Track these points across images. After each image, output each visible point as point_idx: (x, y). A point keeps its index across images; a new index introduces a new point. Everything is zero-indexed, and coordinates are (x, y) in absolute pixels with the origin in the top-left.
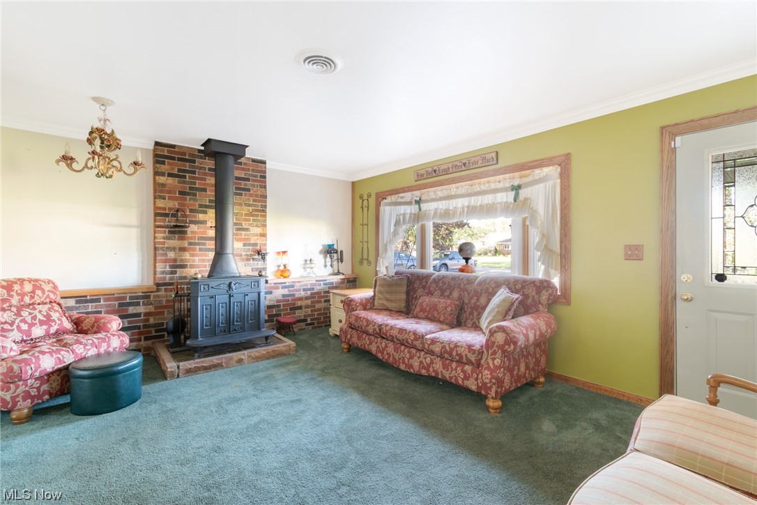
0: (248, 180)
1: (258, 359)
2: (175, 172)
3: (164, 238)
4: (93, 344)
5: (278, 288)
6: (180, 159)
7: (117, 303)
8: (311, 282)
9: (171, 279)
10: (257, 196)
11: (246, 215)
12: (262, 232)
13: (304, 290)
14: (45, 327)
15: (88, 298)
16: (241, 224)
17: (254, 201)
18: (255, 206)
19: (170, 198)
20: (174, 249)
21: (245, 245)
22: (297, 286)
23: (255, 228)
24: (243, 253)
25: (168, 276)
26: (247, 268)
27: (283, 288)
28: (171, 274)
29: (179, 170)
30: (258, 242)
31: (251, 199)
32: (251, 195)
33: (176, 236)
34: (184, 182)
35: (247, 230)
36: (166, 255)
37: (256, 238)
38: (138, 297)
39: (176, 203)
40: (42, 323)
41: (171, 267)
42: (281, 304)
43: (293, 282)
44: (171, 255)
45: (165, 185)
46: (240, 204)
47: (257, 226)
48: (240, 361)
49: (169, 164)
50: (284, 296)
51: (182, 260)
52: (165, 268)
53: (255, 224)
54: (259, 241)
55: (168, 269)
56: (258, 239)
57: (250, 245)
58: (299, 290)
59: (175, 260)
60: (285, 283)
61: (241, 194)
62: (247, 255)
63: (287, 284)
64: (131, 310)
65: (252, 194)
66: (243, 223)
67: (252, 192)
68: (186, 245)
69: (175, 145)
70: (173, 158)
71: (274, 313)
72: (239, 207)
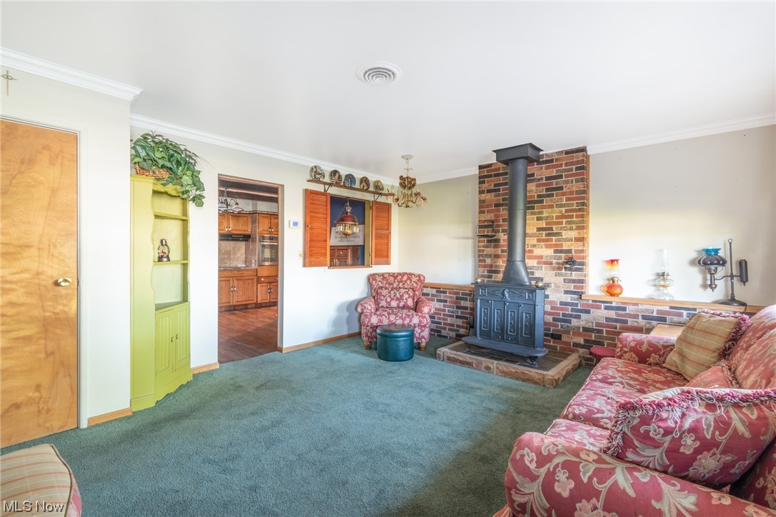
0: (561, 177)
1: (506, 374)
2: (492, 187)
3: (483, 247)
4: (401, 318)
5: (599, 308)
6: (496, 175)
7: (455, 296)
8: (659, 308)
9: (488, 281)
10: (572, 193)
11: (557, 217)
12: (577, 236)
13: (644, 317)
14: (397, 302)
15: (442, 290)
16: (552, 229)
17: (568, 199)
18: (568, 205)
19: (488, 212)
20: (490, 256)
21: (556, 251)
22: (630, 309)
23: (569, 232)
24: (554, 261)
25: (486, 279)
26: (558, 278)
27: (606, 308)
28: (488, 278)
29: (495, 185)
30: (573, 248)
31: (564, 198)
32: (563, 194)
33: (492, 244)
34: (498, 195)
35: (559, 234)
36: (485, 261)
37: (569, 243)
38: (466, 294)
39: (492, 215)
40: (397, 299)
41: (489, 271)
42: (604, 329)
43: (623, 303)
44: (488, 261)
45: (485, 201)
46: (551, 207)
47: (571, 229)
48: (488, 368)
49: (488, 182)
50: (607, 319)
51: (496, 266)
52: (484, 272)
53: (569, 226)
54: (574, 246)
55: (486, 273)
56: (572, 245)
57: (561, 251)
58: (636, 316)
59: (491, 266)
60: (611, 303)
61: (552, 195)
62: (558, 263)
63: (614, 304)
64: (463, 303)
65: (566, 192)
66: (554, 227)
67: (565, 190)
68: (499, 253)
69: (492, 164)
70: (490, 176)
71: (593, 338)
72: (550, 210)
